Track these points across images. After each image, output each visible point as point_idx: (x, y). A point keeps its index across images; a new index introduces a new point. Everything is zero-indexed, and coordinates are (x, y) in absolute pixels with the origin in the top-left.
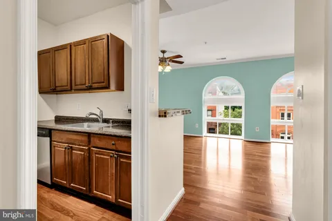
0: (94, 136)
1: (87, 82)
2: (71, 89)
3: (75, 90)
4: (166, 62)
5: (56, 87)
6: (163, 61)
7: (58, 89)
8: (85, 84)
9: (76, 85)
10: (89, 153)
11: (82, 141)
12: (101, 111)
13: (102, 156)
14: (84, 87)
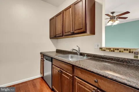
0: (76, 68)
1: (71, 30)
2: (63, 35)
3: (65, 36)
4: (115, 18)
5: (56, 35)
6: (112, 18)
7: (57, 36)
8: (70, 32)
9: (65, 33)
10: (73, 80)
11: (68, 69)
12: (79, 48)
13: (83, 87)
14: (70, 33)
